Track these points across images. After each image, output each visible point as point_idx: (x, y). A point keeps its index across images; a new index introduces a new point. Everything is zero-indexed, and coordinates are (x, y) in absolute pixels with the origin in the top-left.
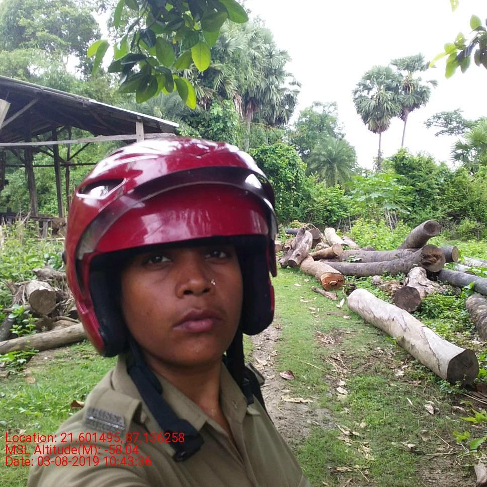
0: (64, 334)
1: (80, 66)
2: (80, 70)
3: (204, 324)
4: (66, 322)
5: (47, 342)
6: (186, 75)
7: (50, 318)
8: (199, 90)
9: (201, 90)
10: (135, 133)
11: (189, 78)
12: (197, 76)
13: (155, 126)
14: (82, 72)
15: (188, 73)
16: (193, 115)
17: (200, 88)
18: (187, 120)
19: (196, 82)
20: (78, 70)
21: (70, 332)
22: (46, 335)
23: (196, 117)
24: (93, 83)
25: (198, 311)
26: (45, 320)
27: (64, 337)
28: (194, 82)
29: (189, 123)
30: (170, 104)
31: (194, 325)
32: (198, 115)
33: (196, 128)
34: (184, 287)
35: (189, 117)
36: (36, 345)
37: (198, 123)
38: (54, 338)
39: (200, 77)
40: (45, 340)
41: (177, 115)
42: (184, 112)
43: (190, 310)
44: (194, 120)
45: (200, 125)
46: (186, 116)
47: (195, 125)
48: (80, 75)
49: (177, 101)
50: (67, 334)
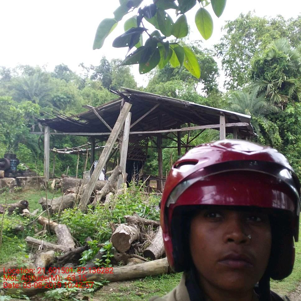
0: (131, 270)
1: (205, 89)
2: (205, 91)
3: (239, 264)
4: (137, 260)
5: (117, 275)
6: (269, 88)
7: (128, 255)
8: (278, 97)
9: (280, 97)
10: (219, 123)
11: (271, 90)
12: (277, 88)
13: (234, 118)
14: (206, 92)
15: (270, 87)
16: (273, 114)
17: (279, 96)
18: (268, 117)
19: (276, 92)
20: (203, 91)
21: (135, 269)
22: (117, 269)
23: (275, 115)
24: (211, 98)
25: (236, 255)
26: (124, 256)
27: (130, 272)
28: (274, 92)
29: (270, 119)
30: (257, 107)
31: (231, 263)
32: (276, 113)
33: (275, 122)
34: (228, 236)
35: (271, 115)
36: (108, 277)
37: (277, 119)
38: (122, 273)
39: (279, 88)
40: (116, 274)
41: (262, 114)
42: (266, 112)
43: (230, 253)
44: (274, 117)
45: (278, 120)
46: (268, 115)
47: (274, 120)
48: (204, 94)
49: (262, 105)
50: (133, 271)
